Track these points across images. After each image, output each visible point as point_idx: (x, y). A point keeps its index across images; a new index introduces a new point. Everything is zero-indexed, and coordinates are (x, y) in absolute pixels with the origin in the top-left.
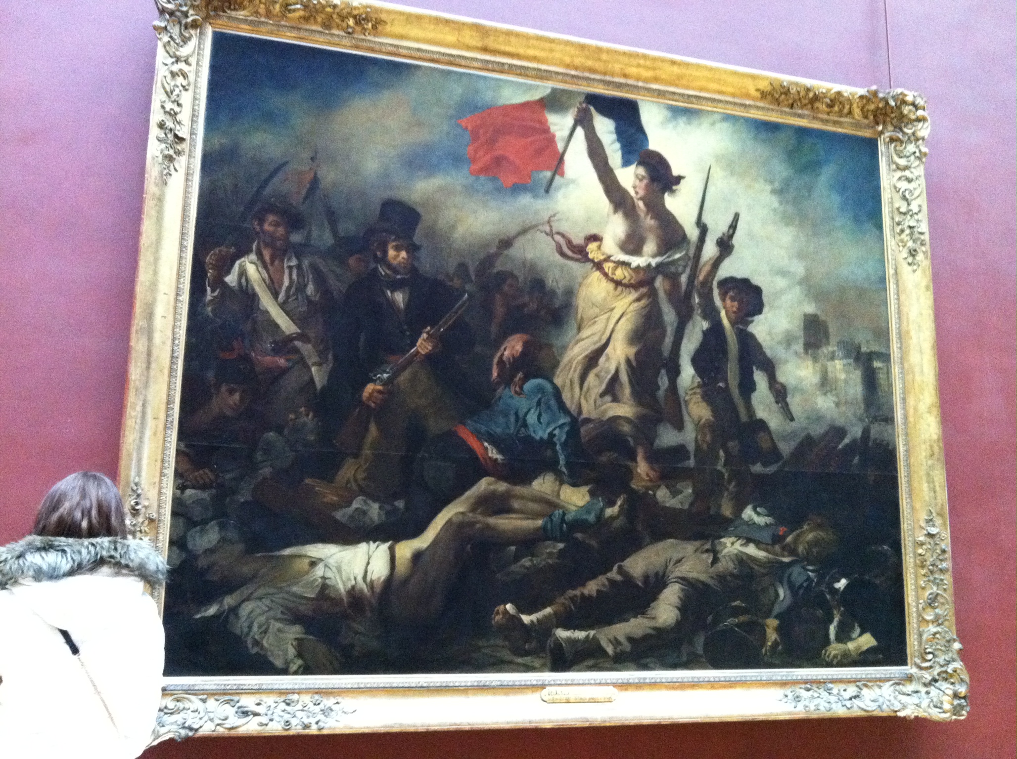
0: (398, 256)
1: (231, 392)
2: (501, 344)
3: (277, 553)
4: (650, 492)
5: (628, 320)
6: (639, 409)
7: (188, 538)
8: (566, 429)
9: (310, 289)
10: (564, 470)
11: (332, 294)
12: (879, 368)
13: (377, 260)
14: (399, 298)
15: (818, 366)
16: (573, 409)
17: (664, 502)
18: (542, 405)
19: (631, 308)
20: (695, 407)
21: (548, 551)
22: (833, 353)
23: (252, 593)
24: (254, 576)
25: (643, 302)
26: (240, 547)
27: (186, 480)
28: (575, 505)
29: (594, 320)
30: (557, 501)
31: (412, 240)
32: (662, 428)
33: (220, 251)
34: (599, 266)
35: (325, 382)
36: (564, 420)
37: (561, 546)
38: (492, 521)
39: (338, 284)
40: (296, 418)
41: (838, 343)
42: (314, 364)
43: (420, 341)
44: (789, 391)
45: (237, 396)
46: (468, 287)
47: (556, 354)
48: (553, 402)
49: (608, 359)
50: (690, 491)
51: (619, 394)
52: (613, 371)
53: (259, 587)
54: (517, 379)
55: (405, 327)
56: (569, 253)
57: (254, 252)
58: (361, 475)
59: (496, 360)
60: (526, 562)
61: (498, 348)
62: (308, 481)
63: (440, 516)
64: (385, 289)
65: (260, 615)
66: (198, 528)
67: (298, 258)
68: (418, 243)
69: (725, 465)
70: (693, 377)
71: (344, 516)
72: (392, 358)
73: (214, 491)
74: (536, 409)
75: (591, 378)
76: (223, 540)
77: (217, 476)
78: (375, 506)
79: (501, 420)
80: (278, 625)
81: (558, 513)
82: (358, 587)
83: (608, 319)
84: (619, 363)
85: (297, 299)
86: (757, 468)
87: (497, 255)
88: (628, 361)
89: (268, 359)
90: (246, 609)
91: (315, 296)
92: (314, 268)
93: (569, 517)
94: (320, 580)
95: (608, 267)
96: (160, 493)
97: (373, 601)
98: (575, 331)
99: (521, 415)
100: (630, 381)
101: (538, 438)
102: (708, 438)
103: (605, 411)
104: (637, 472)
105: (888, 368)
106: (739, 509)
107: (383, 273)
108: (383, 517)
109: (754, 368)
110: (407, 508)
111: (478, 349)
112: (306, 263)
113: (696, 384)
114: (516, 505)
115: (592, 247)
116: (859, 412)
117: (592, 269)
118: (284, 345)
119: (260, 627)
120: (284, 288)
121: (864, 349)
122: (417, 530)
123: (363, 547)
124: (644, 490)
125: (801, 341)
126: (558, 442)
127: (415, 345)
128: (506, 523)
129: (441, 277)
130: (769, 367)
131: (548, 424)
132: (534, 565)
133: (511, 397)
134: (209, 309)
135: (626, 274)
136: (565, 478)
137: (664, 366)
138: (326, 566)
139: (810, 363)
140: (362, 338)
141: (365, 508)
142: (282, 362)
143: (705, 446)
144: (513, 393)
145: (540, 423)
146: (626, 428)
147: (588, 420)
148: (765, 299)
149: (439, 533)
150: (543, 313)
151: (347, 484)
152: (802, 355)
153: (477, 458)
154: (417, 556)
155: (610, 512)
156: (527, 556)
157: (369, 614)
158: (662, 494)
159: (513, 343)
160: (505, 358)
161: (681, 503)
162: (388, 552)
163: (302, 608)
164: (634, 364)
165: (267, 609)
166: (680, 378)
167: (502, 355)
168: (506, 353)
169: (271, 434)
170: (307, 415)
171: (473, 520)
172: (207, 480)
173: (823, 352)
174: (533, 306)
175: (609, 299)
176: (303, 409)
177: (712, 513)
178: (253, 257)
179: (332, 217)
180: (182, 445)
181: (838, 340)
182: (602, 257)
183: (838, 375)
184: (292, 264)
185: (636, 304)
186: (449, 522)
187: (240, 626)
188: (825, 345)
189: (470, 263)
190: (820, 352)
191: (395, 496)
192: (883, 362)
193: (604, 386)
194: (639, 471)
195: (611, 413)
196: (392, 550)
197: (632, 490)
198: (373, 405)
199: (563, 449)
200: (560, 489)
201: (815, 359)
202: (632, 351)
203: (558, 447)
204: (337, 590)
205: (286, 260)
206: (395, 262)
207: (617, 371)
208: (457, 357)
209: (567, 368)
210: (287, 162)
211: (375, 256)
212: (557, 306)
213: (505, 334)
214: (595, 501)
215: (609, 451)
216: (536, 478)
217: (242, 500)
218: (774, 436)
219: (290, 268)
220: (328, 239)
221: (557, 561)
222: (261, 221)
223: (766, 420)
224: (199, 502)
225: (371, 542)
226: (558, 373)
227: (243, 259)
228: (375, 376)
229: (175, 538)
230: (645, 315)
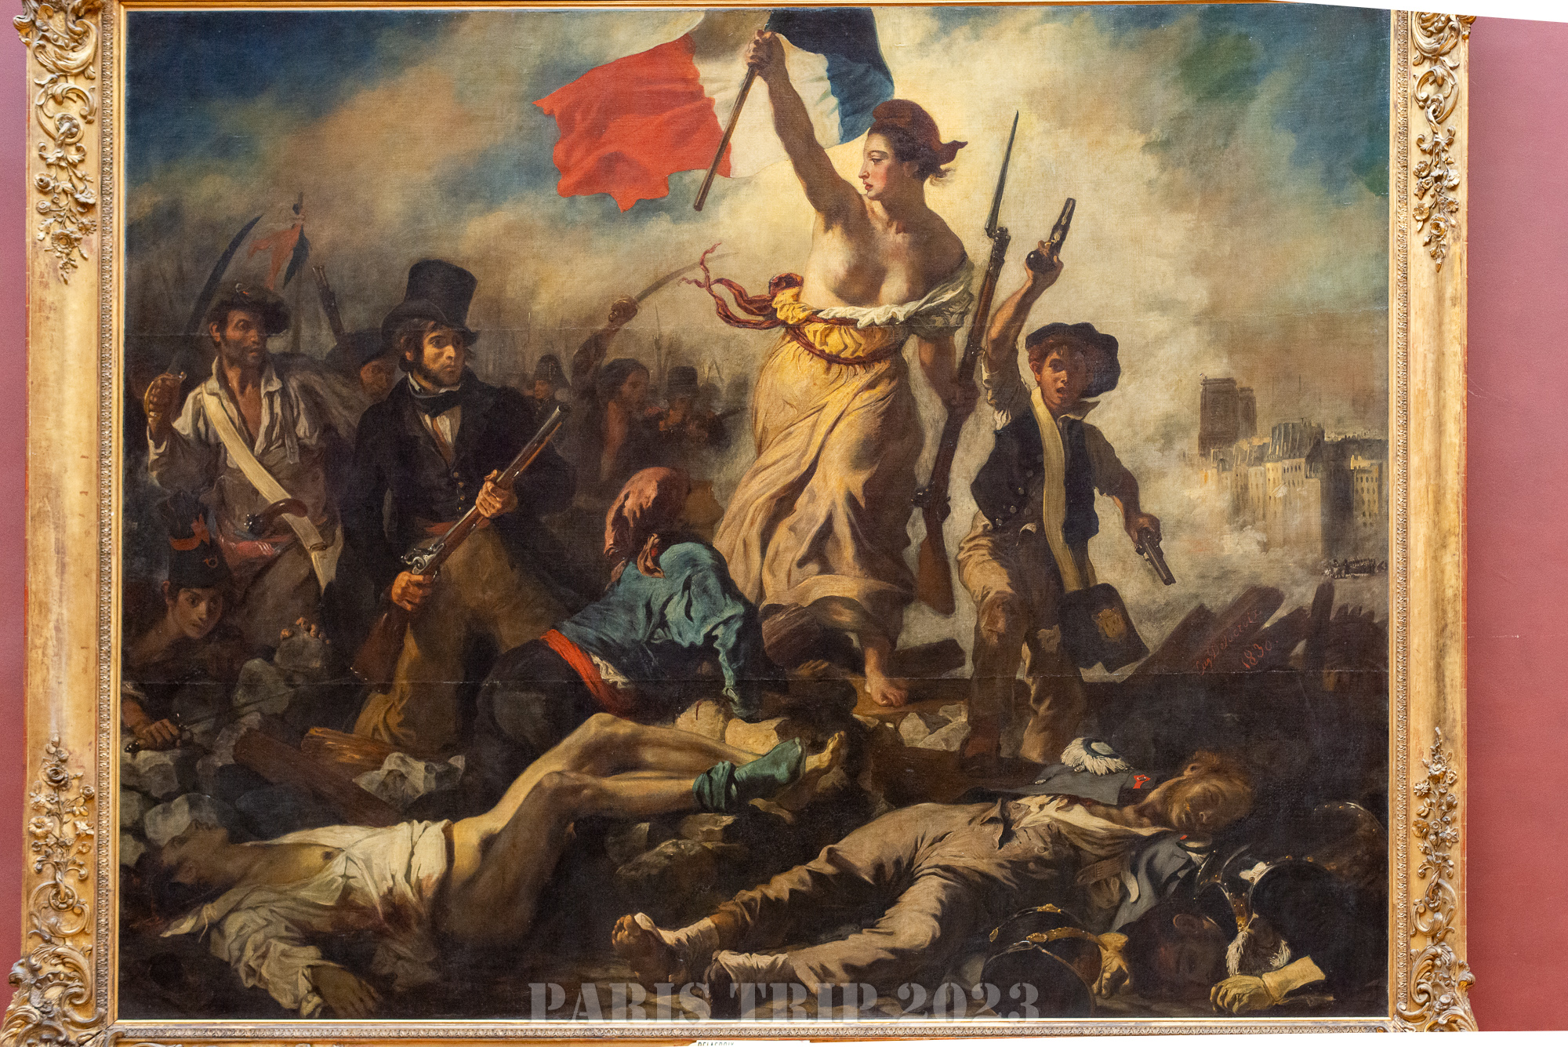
0: (440, 355)
1: (194, 601)
2: (621, 487)
3: (276, 841)
4: (890, 725)
5: (850, 425)
6: (871, 582)
7: (147, 821)
8: (737, 625)
9: (303, 427)
10: (732, 694)
11: (336, 431)
12: (1363, 471)
13: (408, 367)
14: (445, 426)
15: (1228, 478)
16: (749, 591)
17: (913, 740)
18: (693, 587)
19: (857, 403)
20: (976, 571)
21: (705, 829)
22: (1263, 447)
23: (242, 900)
24: (244, 876)
25: (881, 389)
26: (220, 834)
27: (139, 739)
28: (752, 753)
29: (786, 431)
30: (719, 747)
31: (462, 325)
32: (912, 614)
33: (163, 380)
34: (795, 331)
35: (333, 573)
36: (733, 610)
37: (728, 820)
38: (609, 783)
39: (345, 413)
40: (291, 636)
41: (1273, 432)
42: (314, 548)
43: (481, 495)
44: (1164, 529)
45: (202, 607)
46: (561, 395)
47: (717, 495)
48: (712, 582)
49: (813, 498)
50: (963, 719)
51: (833, 559)
52: (822, 520)
53: (253, 891)
54: (648, 547)
55: (456, 475)
56: (741, 314)
57: (214, 376)
58: (394, 720)
59: (611, 516)
60: (667, 847)
61: (614, 497)
62: (315, 731)
63: (523, 778)
64: (420, 414)
65: (256, 931)
66: (159, 807)
67: (280, 376)
68: (472, 329)
69: (1030, 672)
70: (975, 517)
71: (371, 782)
72: (438, 527)
73: (178, 752)
74: (683, 595)
75: (782, 536)
76: (196, 824)
77: (181, 730)
78: (420, 766)
79: (623, 618)
80: (282, 946)
81: (722, 767)
82: (397, 890)
83: (814, 425)
84: (833, 503)
85: (283, 445)
86: (1095, 673)
87: (608, 334)
88: (851, 499)
89: (245, 545)
90: (233, 925)
91: (311, 437)
92: (307, 390)
93: (740, 774)
94: (340, 880)
95: (812, 331)
96: (98, 759)
97: (422, 910)
98: (752, 453)
99: (656, 608)
100: (855, 536)
101: (686, 644)
102: (1001, 625)
103: (808, 590)
104: (865, 692)
105: (1380, 466)
106: (1056, 747)
107: (417, 388)
108: (433, 785)
109: (1096, 492)
110: (469, 769)
111: (580, 500)
112: (293, 384)
113: (980, 530)
114: (649, 755)
115: (785, 296)
116: (1310, 558)
117: (783, 338)
118: (267, 523)
119: (255, 950)
120: (262, 430)
121: (1330, 436)
122: (489, 800)
123: (403, 829)
124: (877, 722)
125: (1195, 434)
126: (720, 649)
127: (474, 504)
128: (631, 787)
129: (513, 383)
130: (1126, 488)
131: (704, 619)
132: (681, 854)
133: (638, 578)
134: (154, 474)
135: (848, 341)
136: (735, 709)
137: (917, 503)
138: (348, 859)
139: (1212, 472)
140: (388, 497)
141: (403, 770)
142: (265, 548)
143: (994, 640)
144: (641, 568)
145: (691, 619)
146: (846, 617)
147: (775, 609)
148: (1122, 358)
149: (522, 805)
150: (692, 427)
151: (373, 734)
152: (1197, 459)
153: (582, 684)
154: (488, 842)
155: (813, 762)
156: (670, 838)
157: (416, 930)
158: (913, 730)
159: (640, 484)
160: (626, 512)
161: (946, 741)
162: (443, 837)
163: (315, 921)
164: (863, 504)
165: (265, 923)
166: (948, 521)
167: (622, 506)
168: (629, 503)
169: (256, 661)
170: (309, 630)
171: (577, 783)
172: (168, 737)
173: (1240, 450)
174: (675, 417)
175: (815, 390)
176: (301, 620)
177: (1005, 753)
178: (213, 384)
179: (331, 301)
180: (129, 686)
181: (1274, 423)
182: (802, 315)
183: (1270, 493)
184: (271, 389)
185: (866, 395)
186: (538, 786)
187: (226, 948)
188: (1246, 436)
189: (563, 354)
190: (1233, 449)
191: (450, 749)
192: (1372, 458)
193: (803, 549)
194: (869, 691)
195: (817, 594)
196: (447, 832)
197: (857, 723)
198: (409, 607)
199: (731, 662)
200: (725, 728)
201: (1223, 464)
202: (857, 481)
203: (722, 658)
204: (366, 895)
205: (263, 383)
206: (435, 367)
207: (830, 519)
208: (544, 519)
209: (737, 521)
210: (257, 219)
211: (404, 358)
212: (718, 413)
213: (624, 473)
214: (788, 744)
215: (818, 657)
216: (683, 711)
217: (220, 764)
218: (1131, 615)
219: (270, 395)
220: (327, 341)
221: (723, 844)
222: (223, 324)
223: (1116, 587)
224: (158, 769)
225: (415, 822)
226: (721, 529)
227: (198, 390)
228: (410, 559)
229: (128, 822)
230: (883, 413)
